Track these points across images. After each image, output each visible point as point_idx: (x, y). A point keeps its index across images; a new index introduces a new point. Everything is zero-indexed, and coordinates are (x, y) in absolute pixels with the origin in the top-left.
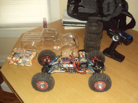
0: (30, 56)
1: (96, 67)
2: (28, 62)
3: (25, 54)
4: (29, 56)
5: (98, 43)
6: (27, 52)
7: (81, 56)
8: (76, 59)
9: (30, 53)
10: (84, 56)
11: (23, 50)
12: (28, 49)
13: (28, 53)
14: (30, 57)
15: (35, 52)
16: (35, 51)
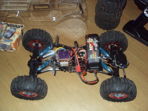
0: (12, 35)
1: (114, 61)
2: (9, 46)
3: (5, 32)
4: (10, 37)
5: (118, 14)
6: (8, 28)
7: (91, 48)
8: (81, 51)
9: (12, 30)
10: (96, 49)
11: (2, 24)
12: (9, 23)
13: (9, 31)
14: (12, 38)
15: (20, 29)
16: (19, 27)
